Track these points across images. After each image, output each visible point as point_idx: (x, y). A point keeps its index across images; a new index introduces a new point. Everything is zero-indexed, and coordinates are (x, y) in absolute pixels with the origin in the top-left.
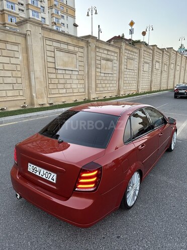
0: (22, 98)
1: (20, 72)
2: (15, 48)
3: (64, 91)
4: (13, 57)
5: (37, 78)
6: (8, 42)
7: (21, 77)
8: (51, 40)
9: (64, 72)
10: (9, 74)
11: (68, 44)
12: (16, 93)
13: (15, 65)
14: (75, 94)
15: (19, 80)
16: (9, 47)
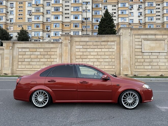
0: (114, 70)
1: (114, 56)
2: (113, 43)
3: (150, 67)
4: (111, 48)
5: (124, 59)
6: (109, 41)
7: (114, 58)
8: (139, 35)
9: (150, 54)
10: (107, 57)
11: (155, 35)
12: (111, 67)
13: (112, 52)
14: (161, 70)
15: (113, 60)
16: (109, 43)
